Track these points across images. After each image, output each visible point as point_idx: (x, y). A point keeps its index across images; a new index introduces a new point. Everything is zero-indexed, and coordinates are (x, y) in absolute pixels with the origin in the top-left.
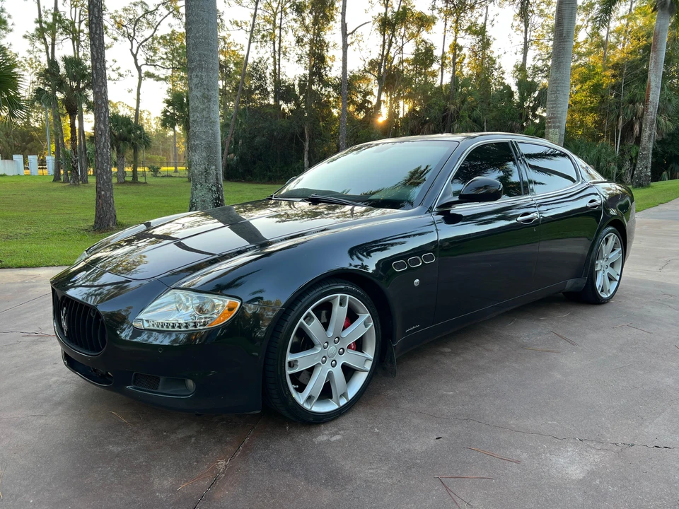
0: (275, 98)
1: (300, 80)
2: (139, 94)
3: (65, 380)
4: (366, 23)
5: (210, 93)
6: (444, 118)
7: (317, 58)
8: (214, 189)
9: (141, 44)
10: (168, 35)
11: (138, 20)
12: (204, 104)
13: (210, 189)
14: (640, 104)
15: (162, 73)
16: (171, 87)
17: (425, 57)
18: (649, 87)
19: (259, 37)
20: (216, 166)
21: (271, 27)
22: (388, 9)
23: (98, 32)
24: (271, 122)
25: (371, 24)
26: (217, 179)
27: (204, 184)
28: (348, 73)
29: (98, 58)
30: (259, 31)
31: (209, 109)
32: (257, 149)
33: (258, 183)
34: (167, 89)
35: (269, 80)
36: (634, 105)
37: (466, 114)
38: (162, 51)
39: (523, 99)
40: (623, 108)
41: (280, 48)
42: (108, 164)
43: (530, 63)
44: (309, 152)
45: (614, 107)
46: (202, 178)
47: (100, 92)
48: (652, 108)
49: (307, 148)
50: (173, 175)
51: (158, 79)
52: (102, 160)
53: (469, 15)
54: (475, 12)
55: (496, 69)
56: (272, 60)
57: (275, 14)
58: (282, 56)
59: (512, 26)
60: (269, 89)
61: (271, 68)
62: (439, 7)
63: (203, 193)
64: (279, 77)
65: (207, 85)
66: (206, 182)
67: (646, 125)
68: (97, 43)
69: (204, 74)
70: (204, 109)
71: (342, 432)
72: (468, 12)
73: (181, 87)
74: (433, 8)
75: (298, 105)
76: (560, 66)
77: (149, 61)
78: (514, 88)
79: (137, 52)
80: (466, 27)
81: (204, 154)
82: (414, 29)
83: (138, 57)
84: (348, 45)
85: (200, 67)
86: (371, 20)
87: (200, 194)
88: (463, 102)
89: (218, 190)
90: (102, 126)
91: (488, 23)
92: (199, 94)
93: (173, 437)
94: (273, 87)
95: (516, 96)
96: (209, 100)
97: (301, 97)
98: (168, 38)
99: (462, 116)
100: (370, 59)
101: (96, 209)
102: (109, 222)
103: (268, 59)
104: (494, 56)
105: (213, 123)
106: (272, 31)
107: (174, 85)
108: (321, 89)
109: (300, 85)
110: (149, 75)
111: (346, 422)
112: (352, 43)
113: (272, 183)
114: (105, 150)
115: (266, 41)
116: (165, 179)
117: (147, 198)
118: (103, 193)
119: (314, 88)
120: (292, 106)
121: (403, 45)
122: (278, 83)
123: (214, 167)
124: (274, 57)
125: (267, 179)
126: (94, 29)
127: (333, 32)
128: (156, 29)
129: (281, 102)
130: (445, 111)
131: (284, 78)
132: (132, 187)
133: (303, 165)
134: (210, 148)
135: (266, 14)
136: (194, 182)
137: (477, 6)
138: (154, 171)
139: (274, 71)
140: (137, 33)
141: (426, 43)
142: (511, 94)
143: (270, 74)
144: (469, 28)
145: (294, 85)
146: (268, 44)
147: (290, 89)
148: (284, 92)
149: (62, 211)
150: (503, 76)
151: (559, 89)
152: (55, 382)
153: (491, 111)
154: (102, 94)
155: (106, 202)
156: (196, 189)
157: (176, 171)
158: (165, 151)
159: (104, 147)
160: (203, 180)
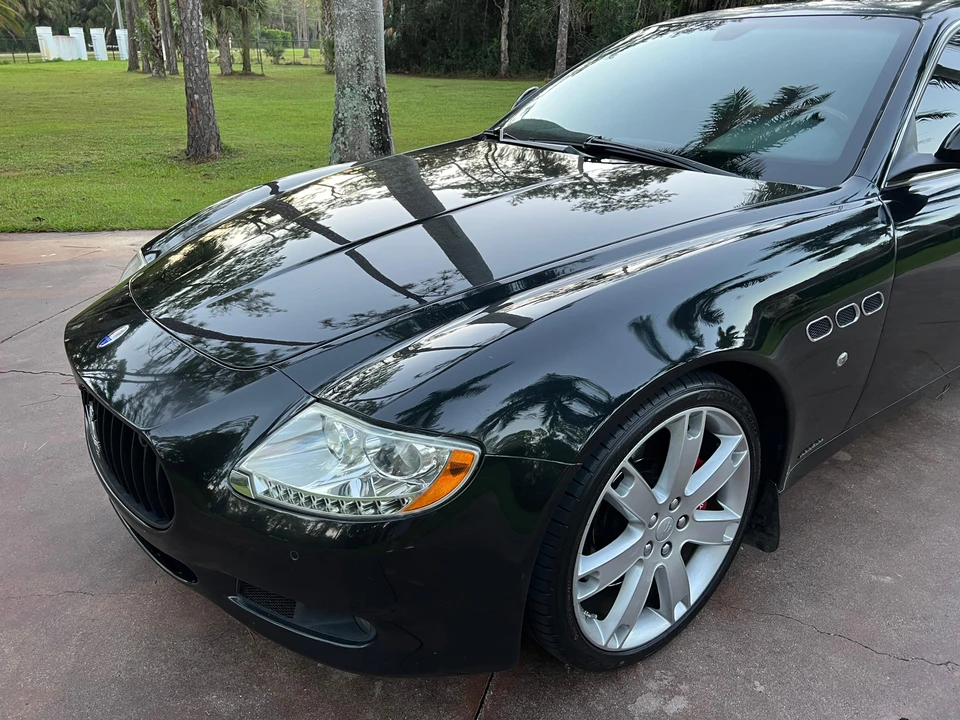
8: (373, 95)
13: (366, 96)
20: (375, 54)
26: (377, 78)
27: (356, 86)
32: (428, 21)
33: (429, 76)
42: (201, 48)
44: (508, 24)
46: (352, 77)
49: (506, 19)
50: (304, 61)
52: (190, 40)
63: (355, 103)
66: (359, 84)
81: (356, 33)
87: (350, 105)
89: (379, 97)
101: (188, 123)
102: (209, 145)
113: (450, 77)
114: (194, 23)
116: (290, 68)
117: (266, 102)
118: (196, 97)
123: (371, 57)
125: (443, 69)
132: (243, 82)
133: (500, 46)
134: (364, 20)
136: (340, 83)
138: (275, 56)
149: (140, 123)
155: (203, 112)
156: (344, 95)
157: (306, 56)
158: (290, 22)
159: (192, 18)
160: (355, 79)
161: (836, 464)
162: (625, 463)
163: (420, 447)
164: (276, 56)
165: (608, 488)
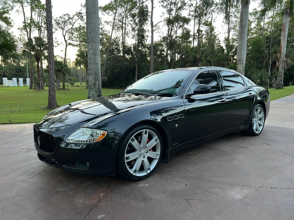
0: (123, 53)
1: (134, 46)
2: (66, 52)
3: (39, 165)
4: (161, 21)
5: (96, 52)
6: (195, 61)
7: (141, 36)
8: (98, 91)
9: (67, 31)
10: (78, 27)
11: (66, 21)
12: (94, 56)
13: (96, 91)
14: (278, 53)
15: (75, 43)
16: (79, 49)
17: (186, 35)
18: (281, 46)
19: (116, 28)
20: (98, 81)
21: (121, 23)
22: (171, 16)
23: (50, 28)
24: (121, 63)
25: (163, 22)
26: (99, 87)
27: (94, 89)
28: (154, 42)
29: (50, 38)
30: (116, 25)
31: (96, 58)
32: (115, 75)
33: (116, 89)
34: (77, 50)
35: (121, 45)
36: (276, 54)
37: (204, 59)
38: (76, 34)
39: (228, 52)
40: (271, 56)
41: (125, 32)
42: (54, 81)
43: (231, 37)
44: (137, 75)
45: (267, 55)
47: (51, 52)
48: (283, 56)
49: (137, 74)
51: (74, 45)
52: (51, 79)
53: (205, 18)
54: (207, 16)
55: (217, 40)
56: (122, 37)
57: (123, 18)
58: (126, 35)
59: (223, 22)
60: (121, 49)
61: (121, 40)
62: (192, 14)
63: (93, 93)
64: (125, 44)
65: (95, 49)
66: (94, 88)
67: (280, 62)
68: (50, 32)
69: (94, 44)
70: (94, 58)
71: (149, 183)
72: (204, 16)
73: (83, 49)
74: (189, 15)
75: (133, 56)
76: (242, 38)
77: (70, 38)
78: (224, 48)
79: (65, 35)
80: (203, 23)
81: (94, 77)
82: (181, 23)
83: (65, 37)
84: (154, 31)
85: (92, 41)
86: (163, 20)
88: (203, 54)
89: (99, 91)
90: (51, 66)
91: (213, 21)
92: (92, 52)
93: (83, 185)
94: (122, 49)
95: (226, 51)
96: (96, 55)
97: (134, 52)
98: (78, 28)
99: (202, 60)
100: (163, 36)
101: (49, 100)
102: (54, 105)
103: (120, 37)
104: (216, 34)
105: (97, 64)
106: (122, 25)
107: (80, 48)
108: (143, 49)
109: (133, 48)
110: (70, 44)
111: (150, 179)
112: (155, 30)
114: (52, 75)
115: (119, 29)
116: (76, 87)
118: (51, 93)
119: (140, 48)
120: (130, 56)
121: (177, 30)
122: (124, 46)
123: (98, 82)
124: (123, 36)
125: (120, 87)
126: (49, 26)
127: (147, 25)
128: (73, 25)
129: (126, 55)
130: (195, 58)
131: (127, 44)
132: (63, 91)
134: (96, 74)
135: (119, 18)
136: (90, 88)
137: (208, 14)
139: (123, 42)
140: (65, 27)
141: (187, 29)
142: (223, 50)
143: (121, 43)
144: (205, 23)
145: (131, 47)
146: (120, 31)
147: (129, 49)
148: (127, 50)
149: (34, 101)
150: (220, 43)
151: (242, 48)
152: (36, 166)
153: (215, 57)
154: (51, 53)
155: (53, 97)
156: (91, 91)
157: (81, 84)
158: (77, 76)
159: (52, 74)
160: (93, 87)
161: (189, 154)
162: (133, 137)
163: (98, 132)
164: (72, 84)
165: (130, 141)
